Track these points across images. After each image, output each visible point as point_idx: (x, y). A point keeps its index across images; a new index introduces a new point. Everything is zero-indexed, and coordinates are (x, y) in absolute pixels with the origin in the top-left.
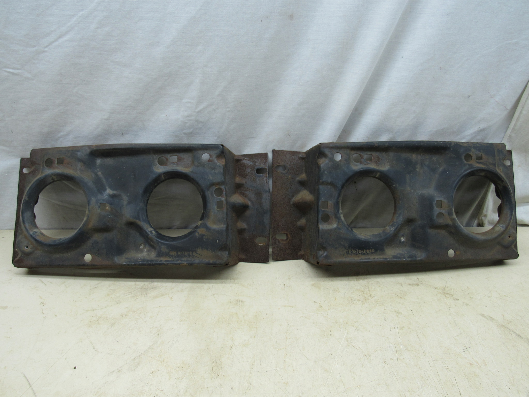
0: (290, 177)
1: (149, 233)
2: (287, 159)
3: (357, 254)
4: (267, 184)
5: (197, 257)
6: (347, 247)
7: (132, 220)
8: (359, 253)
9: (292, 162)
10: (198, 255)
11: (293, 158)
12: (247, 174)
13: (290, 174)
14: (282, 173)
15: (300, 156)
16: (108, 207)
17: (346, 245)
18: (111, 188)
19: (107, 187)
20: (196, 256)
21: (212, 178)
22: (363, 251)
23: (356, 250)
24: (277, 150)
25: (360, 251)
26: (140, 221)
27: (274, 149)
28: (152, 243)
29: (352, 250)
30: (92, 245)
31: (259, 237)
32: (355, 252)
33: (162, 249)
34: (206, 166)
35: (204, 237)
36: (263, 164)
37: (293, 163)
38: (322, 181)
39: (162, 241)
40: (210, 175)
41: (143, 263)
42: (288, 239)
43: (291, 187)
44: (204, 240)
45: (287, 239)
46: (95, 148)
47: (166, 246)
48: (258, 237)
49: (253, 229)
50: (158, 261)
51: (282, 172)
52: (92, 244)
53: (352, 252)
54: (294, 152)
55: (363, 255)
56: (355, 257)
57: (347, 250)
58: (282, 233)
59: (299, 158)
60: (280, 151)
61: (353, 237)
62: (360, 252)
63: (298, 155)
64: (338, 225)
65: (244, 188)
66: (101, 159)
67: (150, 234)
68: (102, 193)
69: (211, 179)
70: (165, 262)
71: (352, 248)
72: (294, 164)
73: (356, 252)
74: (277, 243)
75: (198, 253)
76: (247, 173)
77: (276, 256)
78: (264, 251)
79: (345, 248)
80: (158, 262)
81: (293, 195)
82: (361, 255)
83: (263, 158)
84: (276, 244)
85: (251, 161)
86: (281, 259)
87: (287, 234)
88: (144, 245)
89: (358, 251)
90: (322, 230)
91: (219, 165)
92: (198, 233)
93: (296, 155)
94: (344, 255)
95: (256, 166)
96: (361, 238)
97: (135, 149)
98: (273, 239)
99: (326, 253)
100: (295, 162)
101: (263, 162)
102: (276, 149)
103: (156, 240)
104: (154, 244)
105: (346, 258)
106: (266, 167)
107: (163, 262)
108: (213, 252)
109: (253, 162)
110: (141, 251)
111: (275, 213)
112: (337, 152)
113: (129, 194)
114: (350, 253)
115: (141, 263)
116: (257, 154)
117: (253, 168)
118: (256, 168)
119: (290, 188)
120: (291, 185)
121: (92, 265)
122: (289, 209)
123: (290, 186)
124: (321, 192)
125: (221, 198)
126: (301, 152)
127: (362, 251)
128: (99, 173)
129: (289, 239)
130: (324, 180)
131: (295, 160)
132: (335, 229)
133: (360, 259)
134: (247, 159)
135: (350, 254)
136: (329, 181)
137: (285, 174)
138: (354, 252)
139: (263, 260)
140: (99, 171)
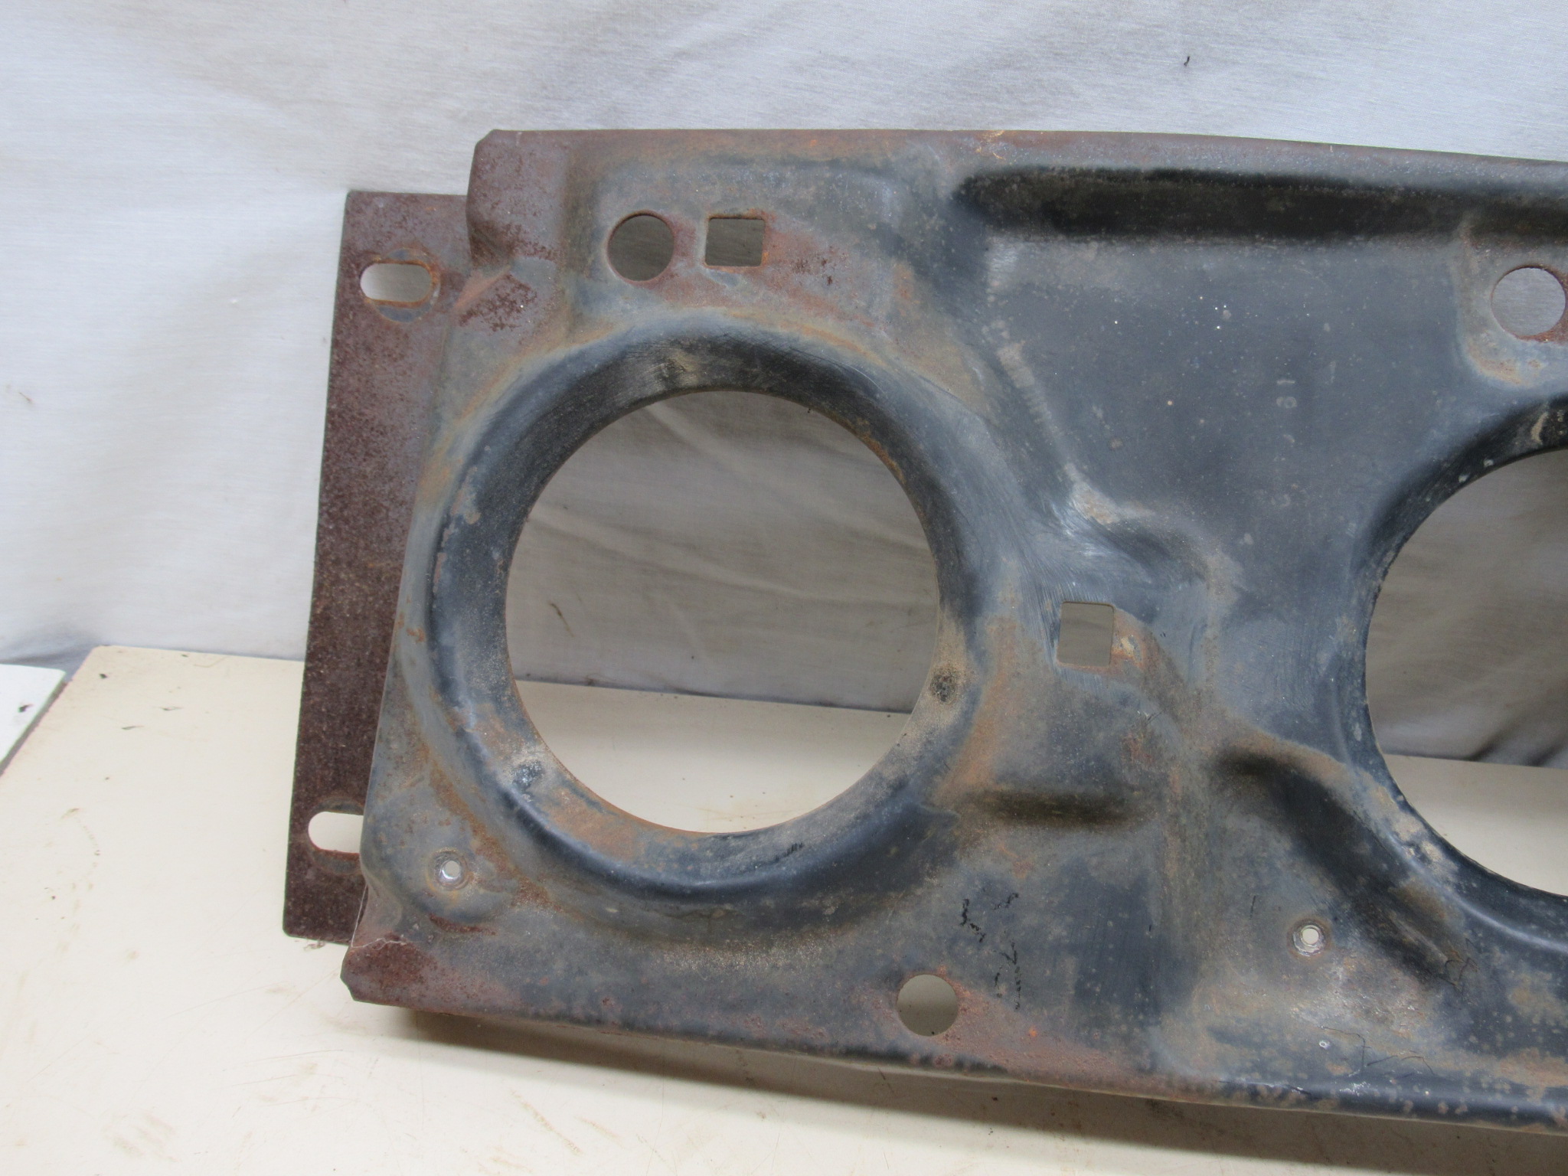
1: (1408, 855)
7: (1267, 741)
16: (1131, 640)
18: (1103, 478)
19: (1072, 471)
26: (1335, 753)
28: (1411, 935)
30: (964, 915)
33: (1514, 997)
39: (1520, 935)
41: (1376, 1091)
46: (1003, 159)
47: (1549, 976)
50: (1491, 1089)
52: (967, 901)
66: (1021, 246)
67: (1414, 864)
68: (1049, 514)
70: (1551, 1107)
80: (1497, 1100)
88: (1325, 934)
97: (1341, 185)
103: (1468, 916)
104: (1430, 944)
107: (1535, 1102)
110: (1308, 976)
113: (1248, 539)
115: (1355, 1089)
121: (959, 1066)
128: (1010, 354)
140: (1005, 334)
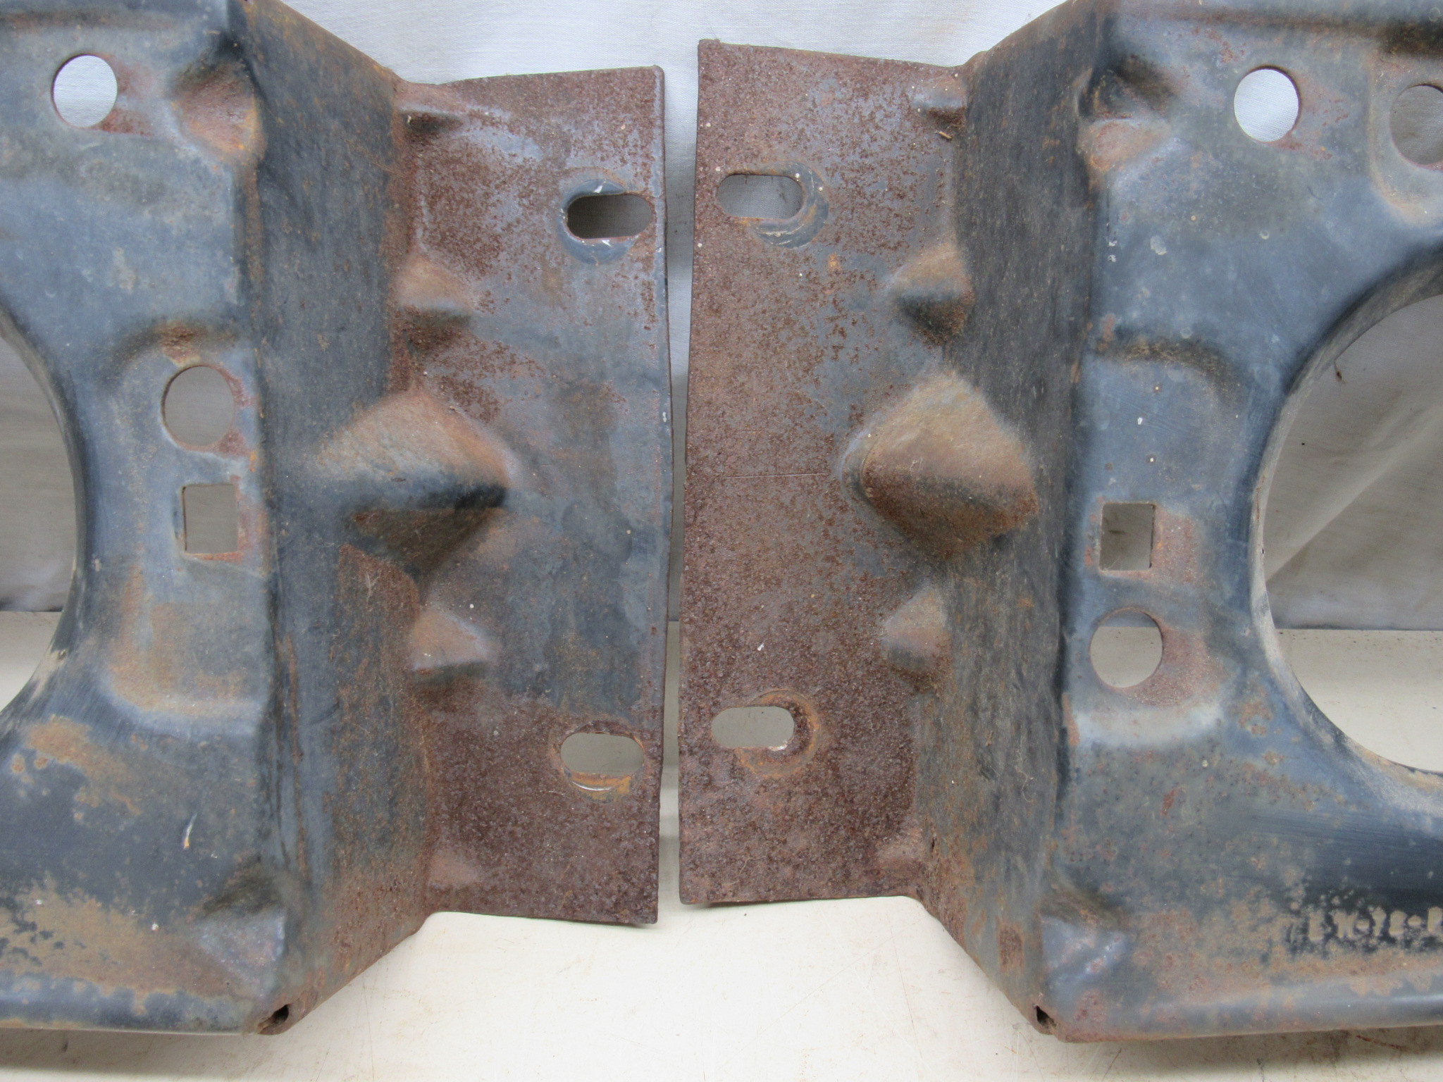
0: (833, 264)
2: (814, 121)
3: (1369, 950)
4: (653, 319)
5: (24, 952)
6: (1300, 892)
8: (1386, 937)
9: (855, 145)
10: (33, 940)
11: (866, 113)
12: (496, 238)
13: (837, 240)
14: (769, 234)
15: (920, 98)
17: (1291, 875)
20: (16, 950)
21: (137, 283)
22: (1424, 915)
23: (1365, 915)
24: (740, 48)
25: (1397, 918)
27: (711, 37)
29: (1339, 918)
31: (585, 729)
32: (1356, 931)
34: (83, 169)
35: (80, 796)
36: (623, 161)
37: (864, 155)
38: (1119, 321)
40: (119, 256)
42: (804, 745)
43: (837, 348)
44: (78, 816)
45: (800, 747)
48: (577, 731)
49: (538, 667)
51: (771, 228)
53: (1331, 936)
54: (872, 63)
55: (1421, 950)
56: (1354, 973)
57: (1297, 913)
58: (762, 701)
59: (910, 113)
60: (757, 50)
61: (1353, 808)
62: (1396, 932)
63: (904, 94)
64: (1233, 712)
65: (473, 348)
69: (129, 288)
71: (1336, 901)
72: (867, 161)
73: (1364, 926)
74: (722, 777)
75: (33, 926)
76: (498, 230)
77: (713, 875)
78: (619, 840)
79: (1282, 899)
81: (853, 408)
82: (1402, 954)
83: (627, 109)
84: (709, 784)
85: (531, 133)
86: (747, 895)
87: (797, 713)
89: (1379, 916)
90: (1098, 750)
91: (196, 161)
92: (30, 756)
93: (888, 89)
94: (1265, 959)
95: (567, 173)
96: (1416, 815)
98: (692, 753)
99: (1112, 948)
100: (875, 148)
101: (626, 145)
102: (731, 36)
105: (1278, 980)
106: (646, 178)
108: (155, 927)
109: (544, 140)
111: (713, 551)
112: (1265, 62)
114: (1315, 936)
116: (578, 74)
117: (542, 191)
118: (570, 187)
119: (835, 359)
120: (842, 333)
122: (821, 518)
123: (837, 339)
124: (1104, 427)
125: (222, 460)
126: (929, 67)
127: (1415, 922)
129: (812, 749)
130: (1134, 315)
131: (877, 127)
132: (1211, 743)
133: (1396, 992)
134: (498, 113)
135: (1313, 948)
136: (1184, 324)
137: (802, 242)
138: (1346, 924)
139: (609, 902)
